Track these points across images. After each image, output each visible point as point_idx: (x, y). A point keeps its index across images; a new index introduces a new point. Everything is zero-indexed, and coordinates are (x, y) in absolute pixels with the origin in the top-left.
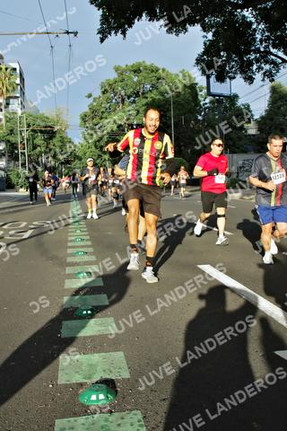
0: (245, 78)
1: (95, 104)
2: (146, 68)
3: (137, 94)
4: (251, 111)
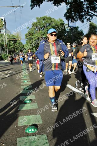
0: (81, 21)
1: (30, 31)
2: (47, 18)
3: (44, 27)
4: (83, 32)
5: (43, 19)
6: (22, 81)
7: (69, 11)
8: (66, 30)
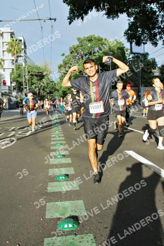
0: (152, 43)
1: (66, 59)
2: (95, 39)
3: (90, 54)
4: (156, 63)
5: (89, 41)
6: (52, 143)
7: (132, 27)
8: (127, 58)
